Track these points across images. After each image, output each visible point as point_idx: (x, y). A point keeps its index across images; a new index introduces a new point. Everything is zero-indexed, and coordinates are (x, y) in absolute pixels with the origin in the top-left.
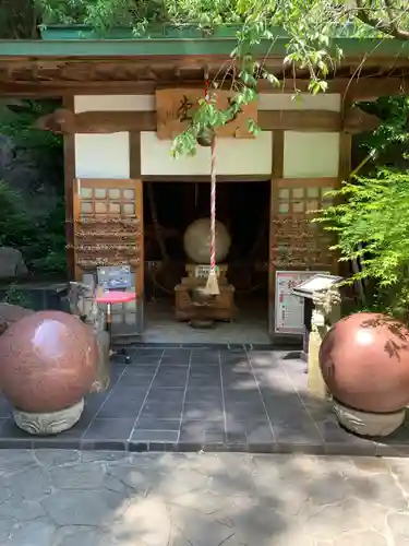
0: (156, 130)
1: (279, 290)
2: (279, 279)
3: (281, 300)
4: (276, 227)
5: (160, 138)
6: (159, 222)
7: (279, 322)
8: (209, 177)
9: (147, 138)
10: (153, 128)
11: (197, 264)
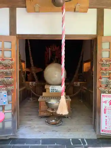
0: (26, 7)
1: (103, 106)
2: (103, 99)
3: (105, 113)
4: (101, 66)
5: (28, 11)
6: (34, 66)
7: (103, 126)
8: (61, 36)
9: (20, 11)
10: (25, 6)
11: (50, 85)
